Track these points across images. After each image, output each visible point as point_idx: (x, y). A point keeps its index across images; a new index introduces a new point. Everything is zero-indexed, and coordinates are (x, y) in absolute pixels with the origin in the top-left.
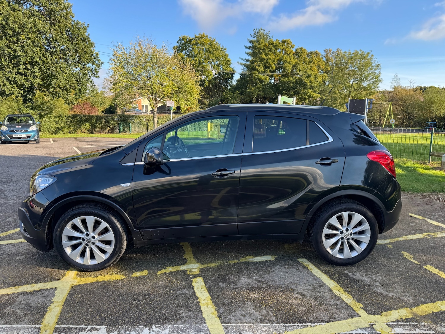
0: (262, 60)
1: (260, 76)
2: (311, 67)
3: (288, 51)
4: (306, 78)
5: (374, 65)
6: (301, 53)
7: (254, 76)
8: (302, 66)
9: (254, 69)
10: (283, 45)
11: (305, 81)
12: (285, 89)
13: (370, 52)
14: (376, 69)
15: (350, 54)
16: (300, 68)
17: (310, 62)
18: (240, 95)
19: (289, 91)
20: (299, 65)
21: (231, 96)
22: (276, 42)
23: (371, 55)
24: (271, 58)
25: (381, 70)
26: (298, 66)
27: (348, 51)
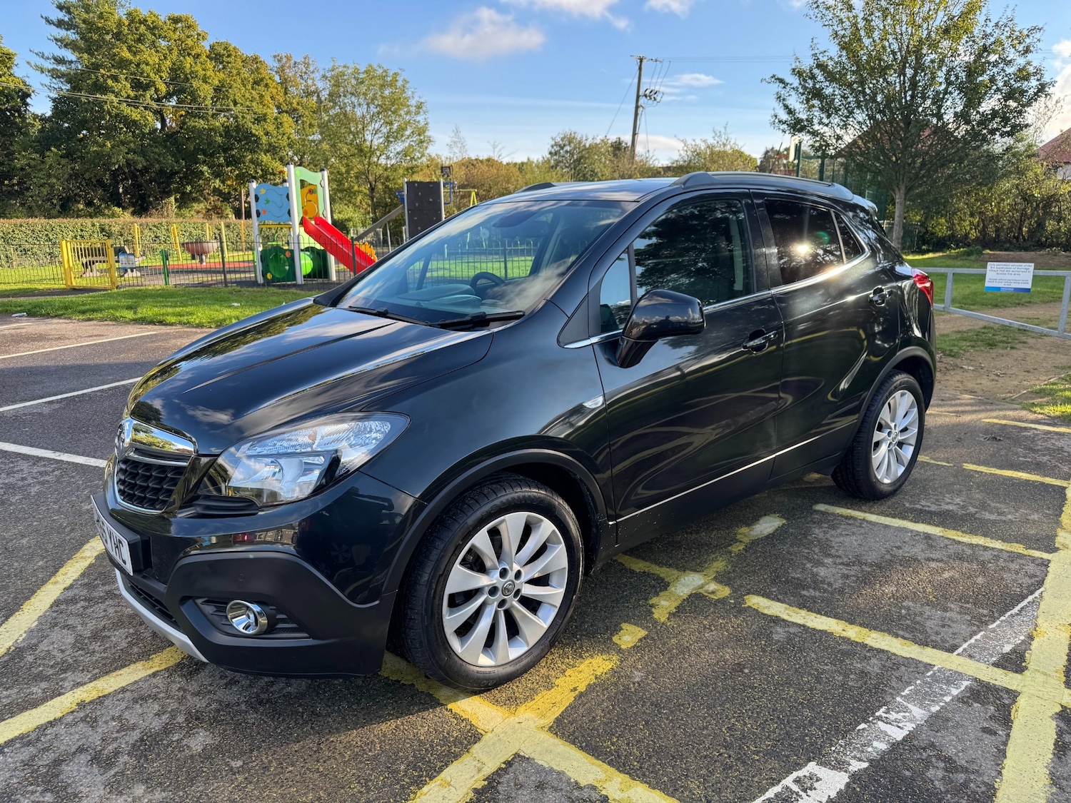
0: (123, 64)
1: (126, 110)
2: (261, 96)
3: (191, 49)
4: (254, 123)
5: (413, 102)
6: (229, 56)
7: (105, 107)
8: (237, 91)
9: (101, 88)
10: (176, 29)
11: (254, 131)
12: (202, 150)
13: (400, 72)
14: (417, 113)
15: (357, 71)
16: (237, 98)
17: (256, 83)
18: (67, 160)
19: (212, 155)
20: (230, 88)
21: (33, 163)
22: (153, 18)
23: (402, 78)
24: (151, 62)
25: (428, 115)
26: (230, 90)
27: (352, 66)
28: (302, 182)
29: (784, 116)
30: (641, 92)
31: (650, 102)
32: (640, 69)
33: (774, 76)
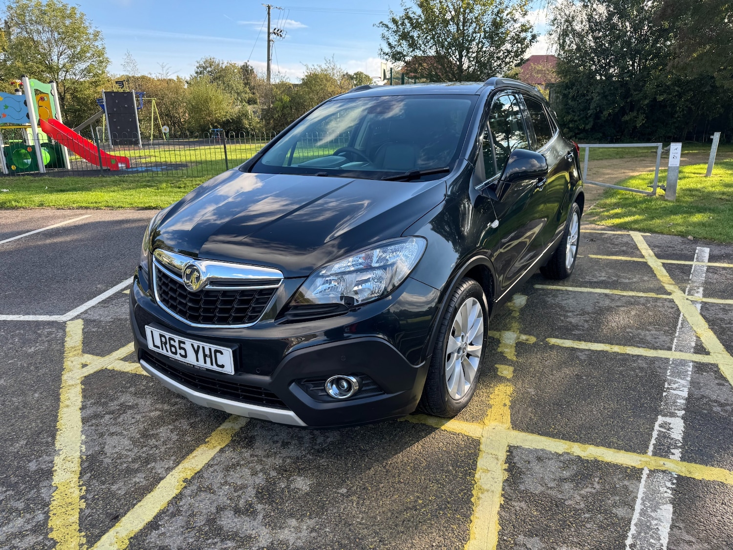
13: (77, 7)
14: (95, 40)
15: (39, 4)
23: (79, 12)
25: (105, 41)
28: (36, 90)
29: (387, 49)
30: (271, 31)
31: (278, 37)
32: (269, 13)
33: (381, 22)
